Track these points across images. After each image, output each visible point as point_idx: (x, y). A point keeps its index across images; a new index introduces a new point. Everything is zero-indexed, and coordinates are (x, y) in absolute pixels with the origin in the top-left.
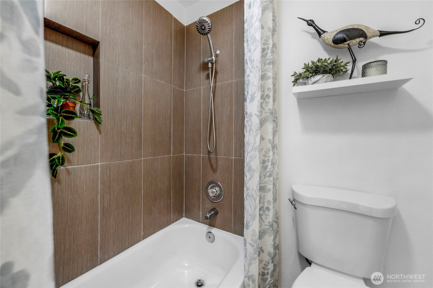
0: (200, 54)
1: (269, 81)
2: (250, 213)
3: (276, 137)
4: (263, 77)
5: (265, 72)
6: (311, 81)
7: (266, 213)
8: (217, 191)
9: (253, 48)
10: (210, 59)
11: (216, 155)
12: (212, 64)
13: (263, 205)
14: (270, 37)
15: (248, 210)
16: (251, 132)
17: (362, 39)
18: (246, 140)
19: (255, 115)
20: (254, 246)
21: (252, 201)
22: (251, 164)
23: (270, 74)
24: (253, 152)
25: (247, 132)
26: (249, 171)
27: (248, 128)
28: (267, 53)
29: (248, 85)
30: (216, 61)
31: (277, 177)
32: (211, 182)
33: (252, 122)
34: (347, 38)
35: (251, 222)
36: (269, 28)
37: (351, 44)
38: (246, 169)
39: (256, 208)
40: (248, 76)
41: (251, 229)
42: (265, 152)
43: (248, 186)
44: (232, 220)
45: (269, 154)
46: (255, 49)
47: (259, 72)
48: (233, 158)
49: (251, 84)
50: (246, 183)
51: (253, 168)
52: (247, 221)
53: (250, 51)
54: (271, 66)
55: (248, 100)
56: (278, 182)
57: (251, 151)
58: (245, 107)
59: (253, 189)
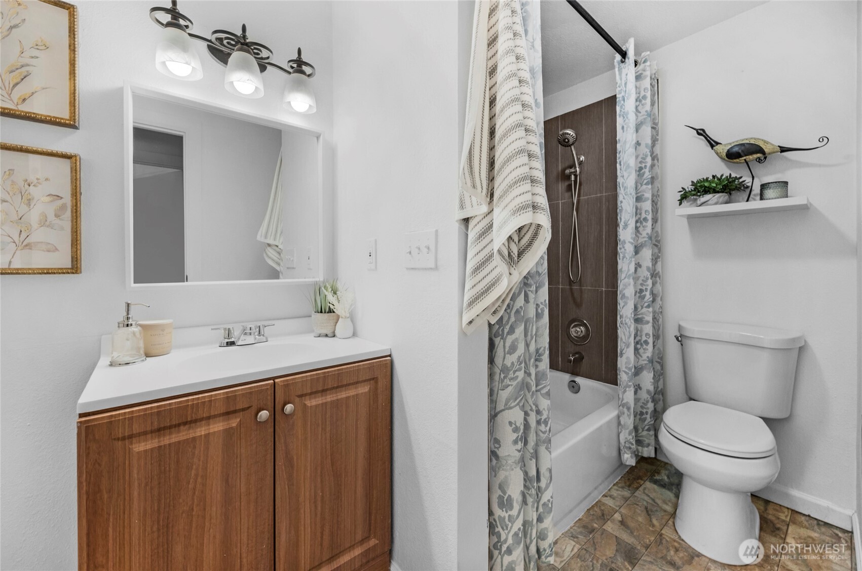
0: (557, 160)
1: (647, 202)
2: (624, 340)
3: (659, 264)
4: (638, 199)
5: (642, 193)
6: (700, 200)
7: (644, 347)
8: (582, 332)
9: (626, 174)
10: (573, 170)
11: (580, 286)
12: (576, 176)
13: (640, 338)
14: (648, 154)
15: (621, 339)
16: (625, 259)
17: (759, 155)
18: (619, 267)
19: (629, 242)
20: (629, 373)
21: (626, 329)
22: (624, 292)
23: (648, 195)
24: (626, 280)
25: (620, 259)
26: (622, 299)
27: (621, 255)
28: (644, 173)
29: (621, 211)
30: (580, 172)
31: (660, 311)
32: (573, 321)
33: (625, 250)
34: (742, 154)
35: (625, 349)
36: (647, 146)
37: (747, 160)
38: (619, 297)
39: (630, 336)
40: (621, 202)
41: (624, 356)
42: (643, 280)
43: (621, 314)
44: (603, 366)
45: (647, 283)
46: (629, 176)
47: (633, 198)
48: (604, 289)
49: (624, 211)
50: (619, 311)
51: (626, 295)
52: (621, 349)
53: (623, 176)
54: (650, 186)
55: (621, 226)
56: (661, 316)
57: (625, 278)
58: (618, 233)
59: (626, 316)
